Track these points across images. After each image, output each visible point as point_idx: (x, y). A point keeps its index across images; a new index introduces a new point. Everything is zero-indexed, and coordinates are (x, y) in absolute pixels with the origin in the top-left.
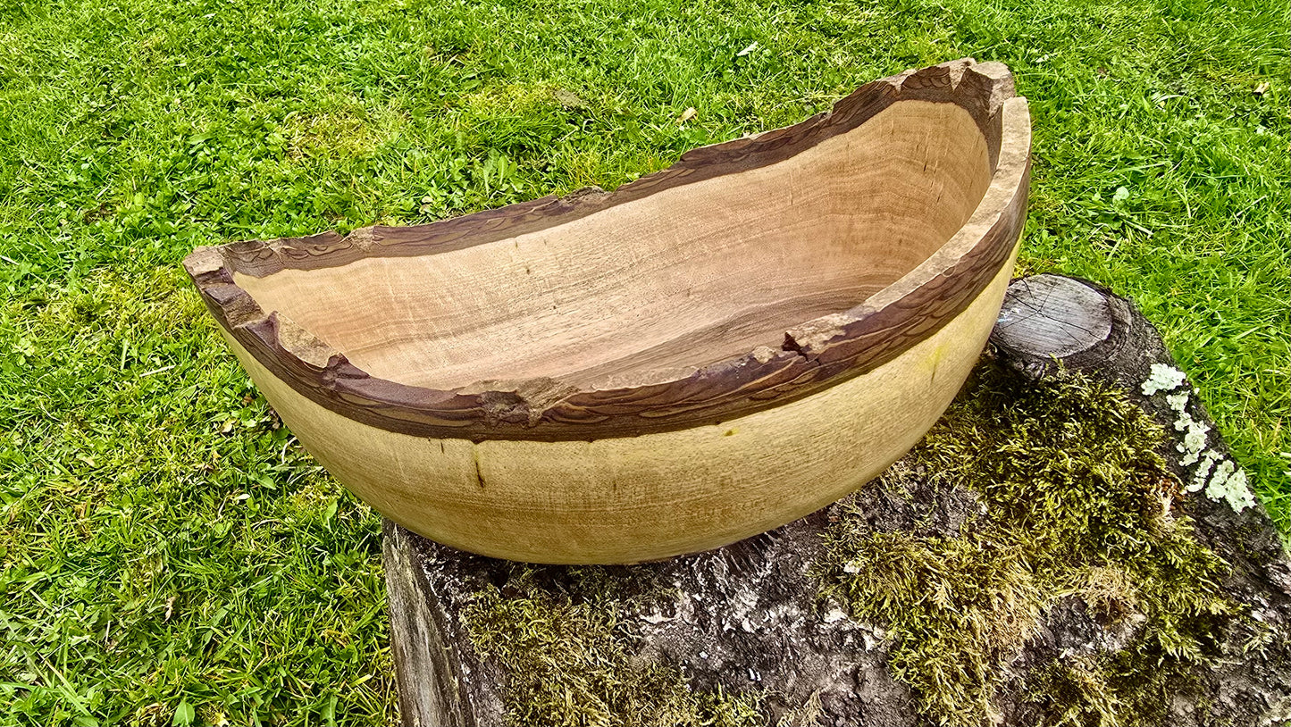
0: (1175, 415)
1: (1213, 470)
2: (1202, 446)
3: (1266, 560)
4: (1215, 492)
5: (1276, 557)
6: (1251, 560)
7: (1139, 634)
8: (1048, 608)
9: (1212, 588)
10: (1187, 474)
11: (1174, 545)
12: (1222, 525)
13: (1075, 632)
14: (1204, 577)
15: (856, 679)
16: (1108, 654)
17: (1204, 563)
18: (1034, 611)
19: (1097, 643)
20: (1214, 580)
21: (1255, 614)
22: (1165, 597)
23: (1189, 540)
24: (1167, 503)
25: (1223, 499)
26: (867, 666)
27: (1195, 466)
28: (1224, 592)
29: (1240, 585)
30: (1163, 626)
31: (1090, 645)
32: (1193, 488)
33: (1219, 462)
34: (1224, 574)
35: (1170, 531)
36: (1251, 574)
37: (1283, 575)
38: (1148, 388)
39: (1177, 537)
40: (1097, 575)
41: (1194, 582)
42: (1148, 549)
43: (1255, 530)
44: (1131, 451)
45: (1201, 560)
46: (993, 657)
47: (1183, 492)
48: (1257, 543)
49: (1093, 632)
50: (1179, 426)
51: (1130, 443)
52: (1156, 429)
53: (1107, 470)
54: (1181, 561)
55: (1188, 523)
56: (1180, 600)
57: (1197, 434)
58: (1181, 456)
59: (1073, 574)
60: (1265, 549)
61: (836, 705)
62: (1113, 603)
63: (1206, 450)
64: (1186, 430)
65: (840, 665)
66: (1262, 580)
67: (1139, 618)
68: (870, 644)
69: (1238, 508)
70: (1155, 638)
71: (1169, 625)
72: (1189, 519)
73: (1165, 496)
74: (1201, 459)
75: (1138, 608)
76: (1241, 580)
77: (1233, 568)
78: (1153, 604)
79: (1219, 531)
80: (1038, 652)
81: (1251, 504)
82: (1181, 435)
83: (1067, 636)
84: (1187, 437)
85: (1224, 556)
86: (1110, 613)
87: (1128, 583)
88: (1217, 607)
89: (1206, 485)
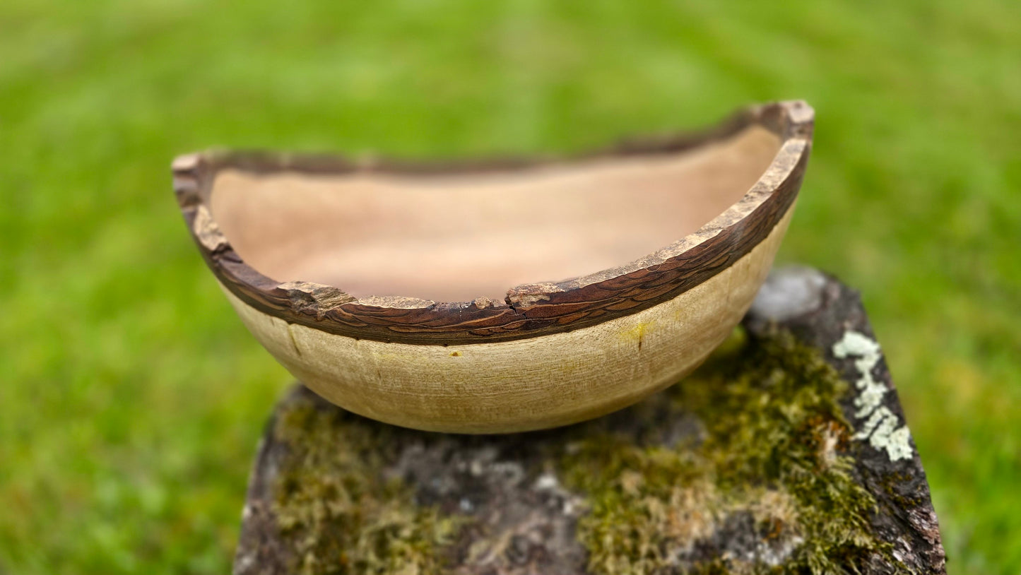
0: (860, 376)
1: (880, 423)
2: (877, 402)
3: (911, 507)
4: (878, 441)
5: (921, 505)
6: (896, 502)
7: (795, 553)
8: (722, 516)
9: (861, 523)
10: (859, 424)
11: (834, 480)
12: (877, 469)
13: (741, 541)
14: (854, 511)
15: (547, 532)
16: (765, 566)
17: (856, 498)
18: (708, 515)
19: (758, 554)
20: (864, 516)
21: (896, 554)
22: (820, 525)
23: (845, 476)
24: (831, 442)
25: (884, 449)
26: (559, 524)
27: (867, 418)
28: (871, 529)
29: (886, 524)
30: (813, 550)
31: (751, 555)
32: (861, 436)
33: (886, 417)
34: (872, 512)
35: (830, 465)
36: (896, 516)
37: (923, 521)
38: (840, 350)
39: (835, 472)
40: (769, 498)
41: (846, 515)
42: (813, 480)
43: (908, 479)
44: (816, 399)
45: (855, 496)
46: (663, 544)
47: (852, 438)
48: (904, 489)
49: (756, 544)
50: (860, 384)
51: (819, 392)
52: (841, 385)
53: (793, 410)
54: (838, 494)
55: (848, 462)
56: (832, 529)
57: (873, 392)
58: (858, 409)
59: (750, 492)
60: (911, 495)
61: (523, 546)
62: (778, 521)
63: (879, 407)
64: (865, 388)
65: (537, 518)
66: (906, 525)
67: (798, 540)
68: (568, 509)
69: (894, 457)
70: (805, 560)
71: (819, 549)
72: (850, 459)
73: (832, 435)
74: (872, 413)
75: (798, 533)
76: (887, 521)
77: (880, 507)
78: (809, 530)
79: (874, 474)
80: (705, 549)
81: (908, 456)
82: (859, 392)
83: (733, 543)
84: (864, 394)
85: (874, 495)
86: (772, 532)
87: (792, 508)
88: (861, 540)
89: (871, 434)
